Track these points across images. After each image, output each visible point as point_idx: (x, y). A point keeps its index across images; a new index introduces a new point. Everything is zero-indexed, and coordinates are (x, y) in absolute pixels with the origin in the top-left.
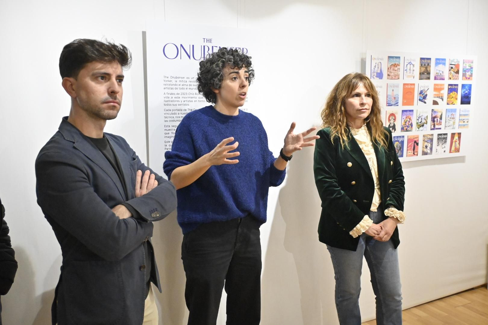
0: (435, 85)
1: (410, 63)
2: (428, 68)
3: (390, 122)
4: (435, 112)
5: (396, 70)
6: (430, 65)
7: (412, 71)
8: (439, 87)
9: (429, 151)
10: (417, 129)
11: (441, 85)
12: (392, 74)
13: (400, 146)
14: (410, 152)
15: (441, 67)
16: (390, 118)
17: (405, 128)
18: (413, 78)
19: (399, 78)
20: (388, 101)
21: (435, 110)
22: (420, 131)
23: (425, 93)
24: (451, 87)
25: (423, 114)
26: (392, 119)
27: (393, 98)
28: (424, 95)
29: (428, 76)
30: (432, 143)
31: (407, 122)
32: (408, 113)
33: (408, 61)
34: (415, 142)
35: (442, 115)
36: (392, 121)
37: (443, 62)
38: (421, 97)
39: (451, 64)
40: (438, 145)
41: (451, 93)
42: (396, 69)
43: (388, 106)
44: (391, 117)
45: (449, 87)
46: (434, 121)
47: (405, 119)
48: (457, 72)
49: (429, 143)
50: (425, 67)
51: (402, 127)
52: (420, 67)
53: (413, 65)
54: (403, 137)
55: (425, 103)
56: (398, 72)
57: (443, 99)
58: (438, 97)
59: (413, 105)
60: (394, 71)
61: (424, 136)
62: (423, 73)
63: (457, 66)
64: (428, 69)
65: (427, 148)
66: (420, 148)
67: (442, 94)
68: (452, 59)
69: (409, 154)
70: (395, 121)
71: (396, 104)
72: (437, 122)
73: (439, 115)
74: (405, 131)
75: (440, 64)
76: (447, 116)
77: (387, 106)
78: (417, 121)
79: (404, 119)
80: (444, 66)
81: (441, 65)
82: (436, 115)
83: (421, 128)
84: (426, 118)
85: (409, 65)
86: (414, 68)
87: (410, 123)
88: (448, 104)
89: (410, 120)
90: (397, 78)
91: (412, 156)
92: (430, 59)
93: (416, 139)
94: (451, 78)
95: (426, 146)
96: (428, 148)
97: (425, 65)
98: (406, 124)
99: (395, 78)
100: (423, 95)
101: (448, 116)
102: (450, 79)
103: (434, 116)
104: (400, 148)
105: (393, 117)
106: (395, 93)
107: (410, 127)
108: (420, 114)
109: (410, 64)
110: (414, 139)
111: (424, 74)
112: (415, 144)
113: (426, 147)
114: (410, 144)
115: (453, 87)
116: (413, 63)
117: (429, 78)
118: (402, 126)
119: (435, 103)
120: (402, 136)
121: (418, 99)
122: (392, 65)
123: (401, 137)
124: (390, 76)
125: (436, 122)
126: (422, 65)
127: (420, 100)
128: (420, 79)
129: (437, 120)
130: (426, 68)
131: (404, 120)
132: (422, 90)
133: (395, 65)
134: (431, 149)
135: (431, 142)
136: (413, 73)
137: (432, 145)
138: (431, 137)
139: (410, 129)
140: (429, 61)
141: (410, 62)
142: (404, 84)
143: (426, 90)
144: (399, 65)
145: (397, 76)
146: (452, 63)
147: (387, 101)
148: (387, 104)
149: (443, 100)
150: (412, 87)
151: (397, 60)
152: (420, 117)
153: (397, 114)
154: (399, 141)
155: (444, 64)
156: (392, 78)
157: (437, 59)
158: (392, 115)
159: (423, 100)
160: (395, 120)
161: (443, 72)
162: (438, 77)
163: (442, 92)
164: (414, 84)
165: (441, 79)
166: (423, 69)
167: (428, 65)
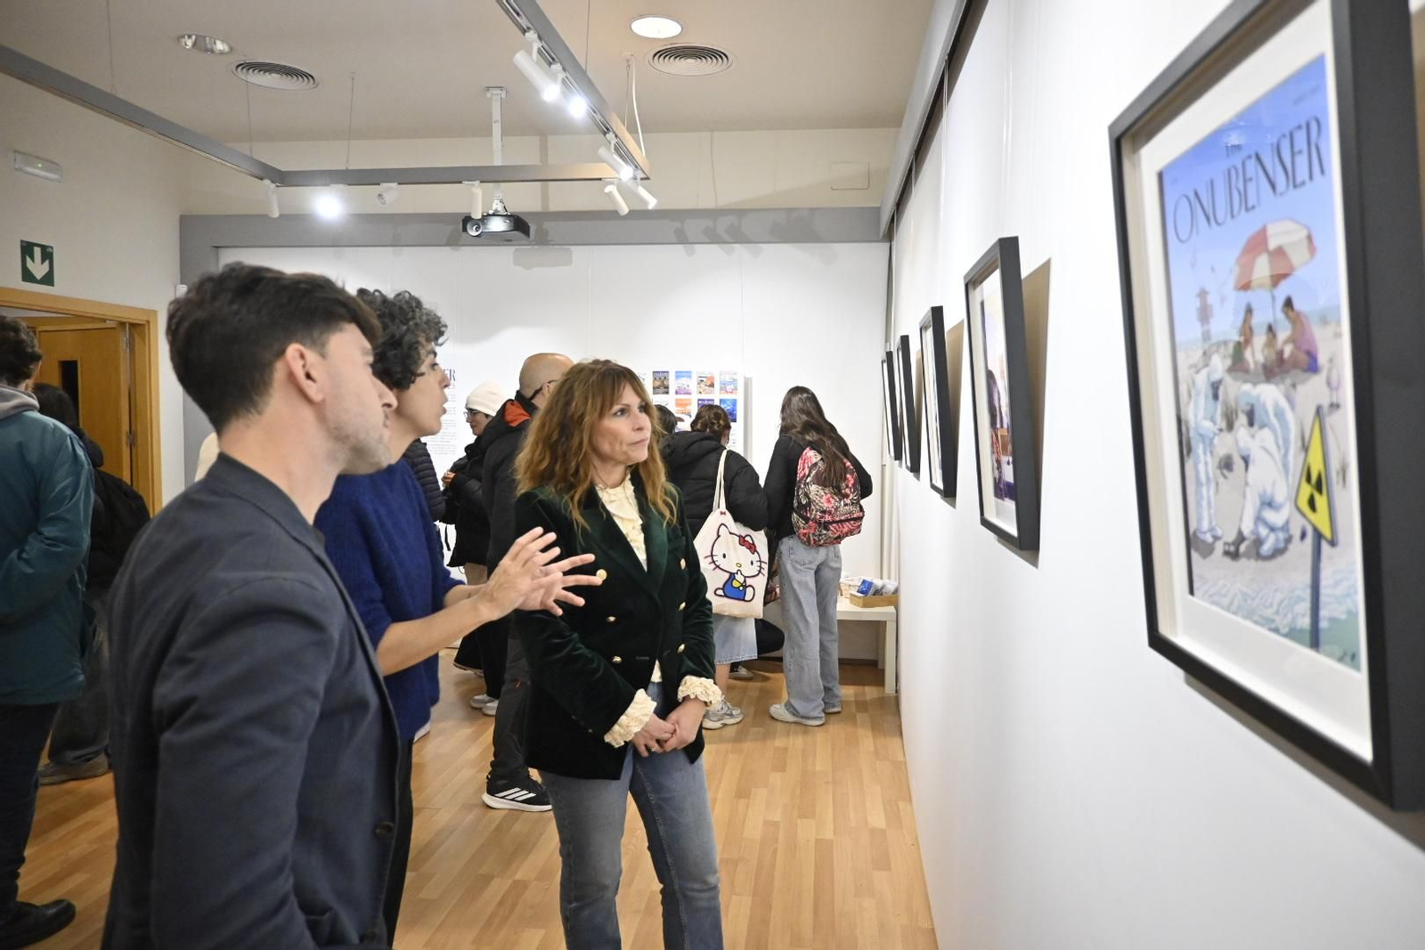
0: (678, 400)
8: (684, 402)
15: (684, 381)
39: (700, 377)
48: (712, 385)
63: (711, 379)
68: (701, 372)
75: (682, 377)
81: (686, 378)
92: (666, 372)
102: (700, 393)
111: (659, 388)
117: (667, 393)
130: (663, 382)
146: (703, 376)
155: (690, 377)
157: (677, 373)
161: (688, 386)
163: (688, 408)
165: (685, 393)
166: (658, 383)
167: (665, 378)
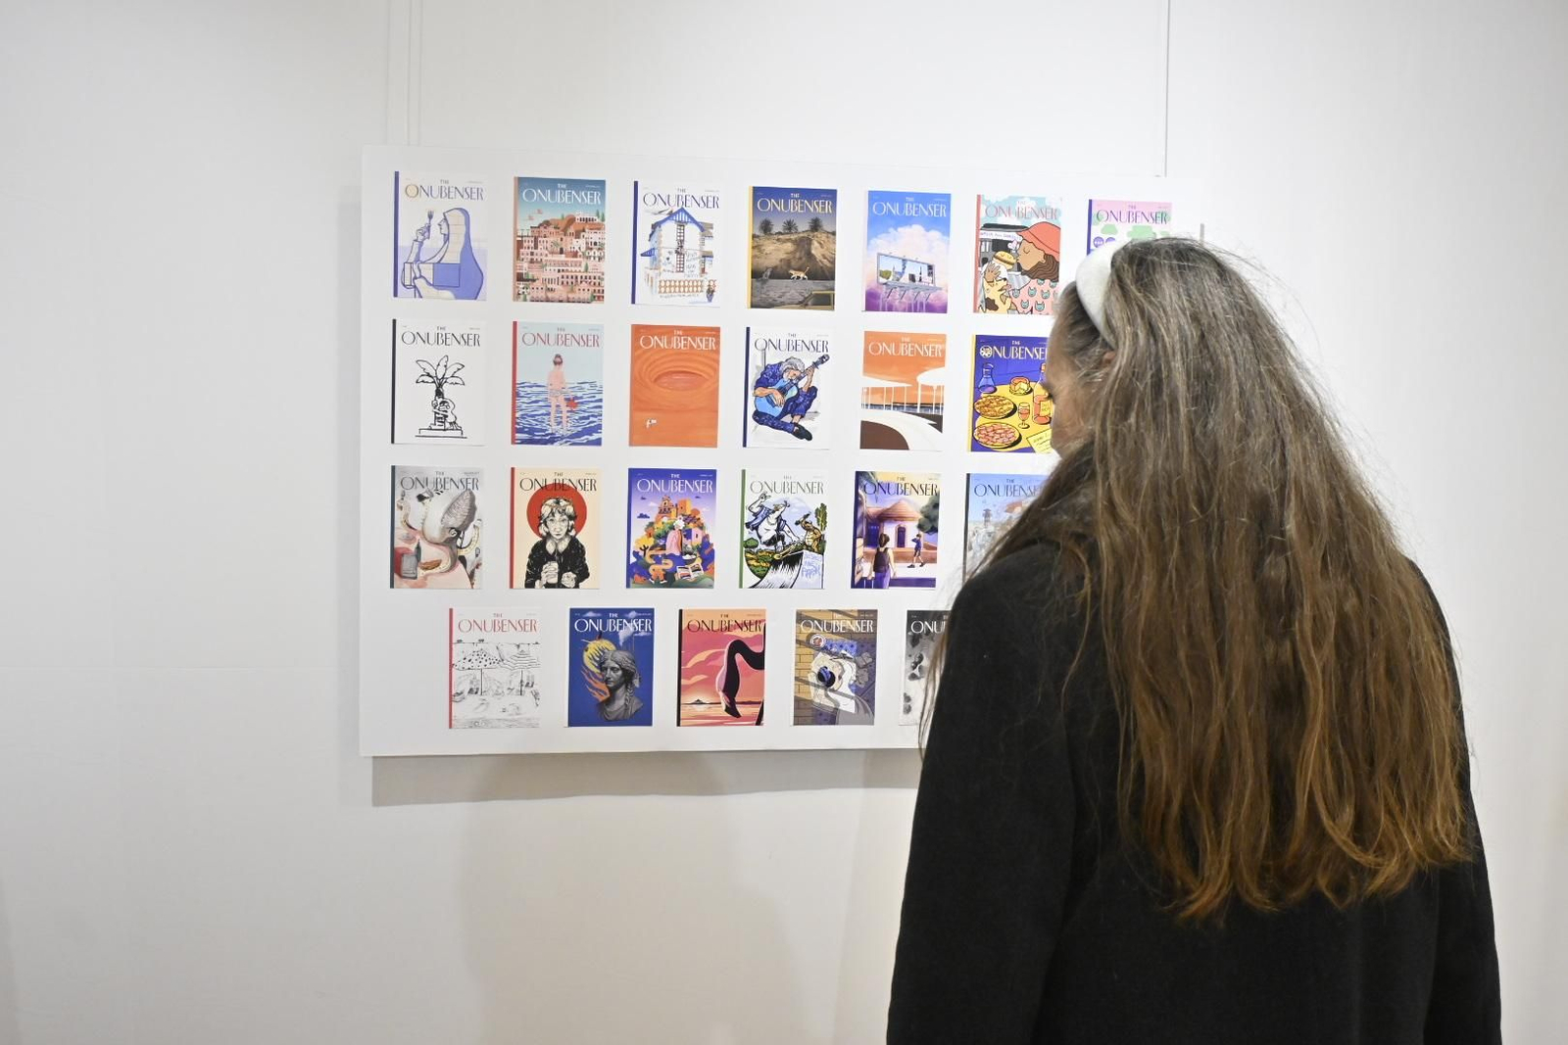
0: (871, 337)
1: (680, 217)
2: (815, 244)
3: (543, 530)
4: (883, 488)
5: (575, 255)
6: (826, 226)
7: (693, 263)
8: (906, 350)
9: (848, 705)
10: (750, 578)
11: (919, 339)
12: (551, 273)
13: (628, 664)
14: (699, 702)
15: (912, 243)
16: (546, 510)
17: (656, 570)
18: (703, 296)
19: (598, 296)
20: (523, 417)
21: (881, 479)
22: (770, 586)
23: (799, 378)
24: (1002, 354)
25: (791, 498)
26: (557, 516)
27: (563, 404)
28: (793, 392)
29: (817, 288)
30: (866, 658)
31: (673, 537)
32: (676, 487)
33: (660, 206)
34: (738, 646)
35: (936, 506)
36: (558, 527)
37: (932, 210)
38: (774, 405)
39: (988, 226)
40: (916, 671)
41: (1003, 390)
42: (579, 244)
43: (524, 442)
44: (551, 502)
45: (986, 353)
46: (874, 539)
47: (652, 519)
49: (844, 657)
50: (793, 237)
51: (633, 560)
52: (754, 236)
53: (705, 229)
54: (647, 614)
55: (804, 434)
56: (591, 263)
57: (938, 423)
58: (898, 406)
59: (712, 442)
60: (563, 257)
61: (801, 618)
62: (780, 273)
63: (1046, 235)
64: (816, 250)
65: (835, 686)
66: (778, 683)
67: (926, 388)
68: (993, 196)
69: (700, 709)
70: (579, 527)
71: (588, 433)
72: (901, 542)
73: (914, 505)
74: (657, 585)
75: (907, 221)
76: (976, 515)
77: (514, 441)
78: (748, 534)
79: (642, 516)
80: (935, 234)
81: (917, 229)
82: (888, 507)
83: (782, 575)
84: (812, 519)
85: (669, 230)
86: (709, 246)
87: (696, 541)
88: (977, 446)
89: (691, 525)
90: (587, 295)
91: (717, 722)
92: (831, 195)
93: (742, 634)
94: (998, 302)
95: (820, 676)
96: (843, 685)
97: (790, 226)
98: (663, 548)
99: (571, 296)
100: (783, 391)
101: (987, 514)
102: (991, 305)
103: (871, 507)
104: (627, 677)
105: (563, 503)
106: (572, 375)
107: (698, 562)
108: (764, 496)
109: (681, 224)
110: (728, 629)
111: (788, 277)
112: (739, 658)
113: (827, 680)
114: (702, 657)
115: (1016, 353)
116: (700, 214)
117: (825, 301)
118: (636, 554)
119: (876, 437)
120: (638, 610)
121: (751, 410)
122: (547, 224)
123: (633, 614)
124: (537, 284)
125: (892, 544)
126: (766, 227)
127: (760, 417)
128: (753, 306)
129: (901, 534)
130: (804, 244)
131: (646, 522)
132: (772, 360)
133: (569, 226)
134: (865, 693)
135: (859, 653)
136: (703, 271)
137: (868, 671)
138: (854, 626)
139: (694, 575)
140: (817, 208)
141: (682, 210)
142: (639, 331)
143: (808, 364)
144: (598, 228)
145: (584, 285)
146: (1002, 220)
147: (514, 418)
148: (515, 431)
149: (938, 426)
150: (701, 344)
151: (585, 197)
152: (769, 512)
153: (593, 486)
154: (616, 633)
156: (550, 295)
157: (875, 197)
158: (558, 490)
159: (787, 419)
160: (578, 518)
161: (930, 267)
162: (897, 293)
163: (927, 378)
164: (715, 332)
165: (914, 308)
166: (777, 252)
167: (816, 226)
